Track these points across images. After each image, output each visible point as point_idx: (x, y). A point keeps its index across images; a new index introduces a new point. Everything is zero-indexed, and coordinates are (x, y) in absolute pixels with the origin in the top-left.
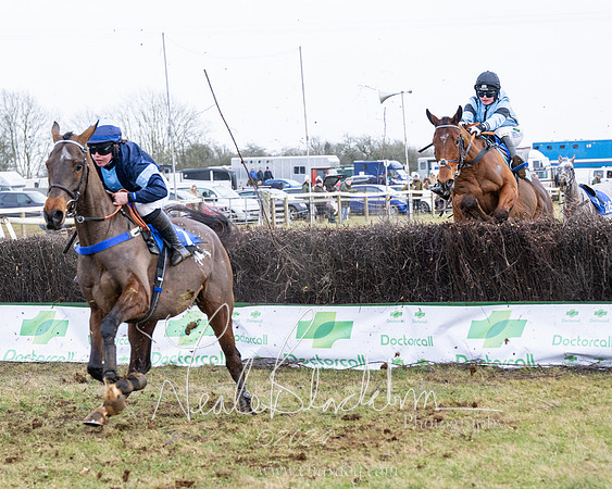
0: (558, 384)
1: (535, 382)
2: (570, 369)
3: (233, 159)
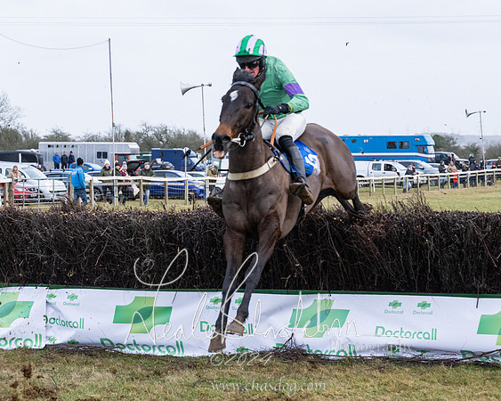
3: (40, 143)
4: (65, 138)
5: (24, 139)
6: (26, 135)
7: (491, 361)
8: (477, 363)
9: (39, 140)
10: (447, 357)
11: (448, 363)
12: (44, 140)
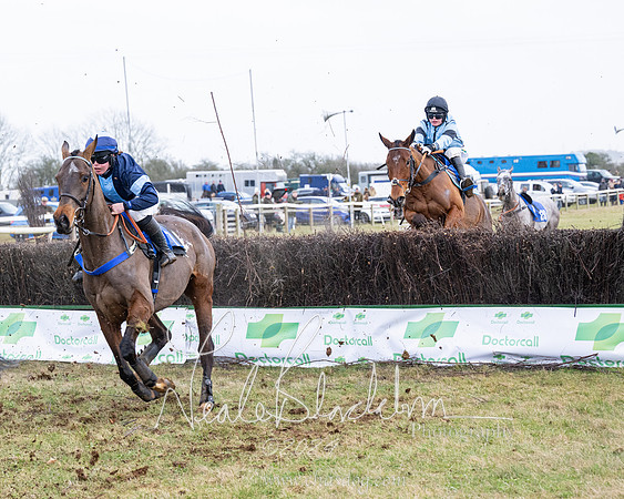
0: (487, 381)
1: (466, 379)
2: (498, 366)
3: (188, 173)
4: (214, 168)
5: (173, 169)
6: (175, 166)
7: (589, 364)
8: (576, 367)
9: (188, 170)
10: (549, 362)
11: (548, 367)
12: (194, 170)
